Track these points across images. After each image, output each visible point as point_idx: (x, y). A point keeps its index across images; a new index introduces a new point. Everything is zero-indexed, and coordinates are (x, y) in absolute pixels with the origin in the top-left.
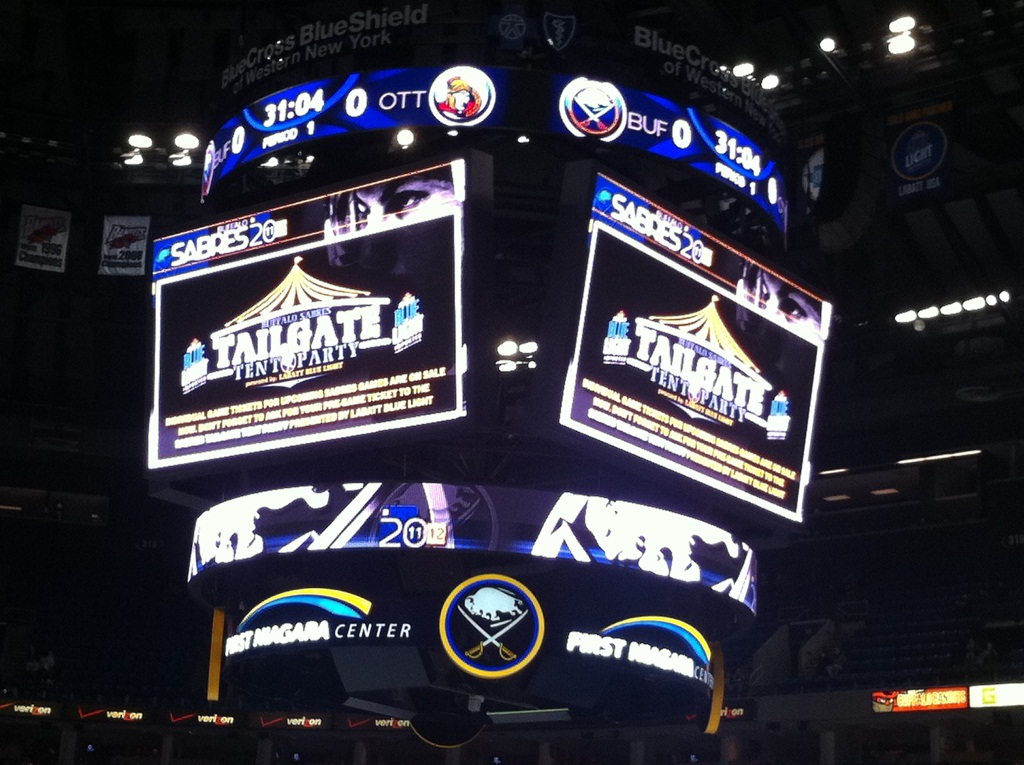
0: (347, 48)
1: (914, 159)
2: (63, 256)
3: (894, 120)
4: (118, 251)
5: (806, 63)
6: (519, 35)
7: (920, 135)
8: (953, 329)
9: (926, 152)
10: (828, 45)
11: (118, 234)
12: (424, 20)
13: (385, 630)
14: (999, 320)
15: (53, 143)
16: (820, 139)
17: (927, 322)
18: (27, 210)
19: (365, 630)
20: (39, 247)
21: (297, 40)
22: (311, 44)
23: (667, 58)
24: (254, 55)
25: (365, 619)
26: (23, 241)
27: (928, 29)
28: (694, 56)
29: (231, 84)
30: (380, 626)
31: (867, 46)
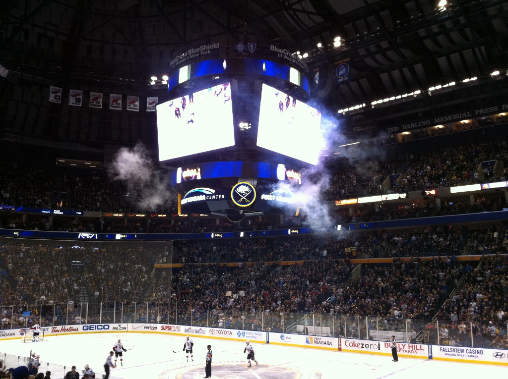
0: (200, 55)
1: (341, 73)
2: (138, 107)
3: (336, 63)
4: (151, 106)
5: (314, 50)
6: (242, 49)
7: (343, 66)
8: (352, 114)
9: (344, 71)
10: (319, 45)
11: (151, 102)
12: (218, 47)
13: (218, 197)
14: (363, 111)
15: (133, 80)
16: (318, 69)
17: (346, 112)
18: (128, 97)
19: (214, 197)
20: (132, 105)
21: (188, 54)
22: (191, 54)
23: (278, 53)
24: (178, 58)
25: (214, 194)
26: (128, 104)
27: (344, 40)
28: (285, 52)
29: (173, 65)
30: (217, 196)
31: (329, 45)
